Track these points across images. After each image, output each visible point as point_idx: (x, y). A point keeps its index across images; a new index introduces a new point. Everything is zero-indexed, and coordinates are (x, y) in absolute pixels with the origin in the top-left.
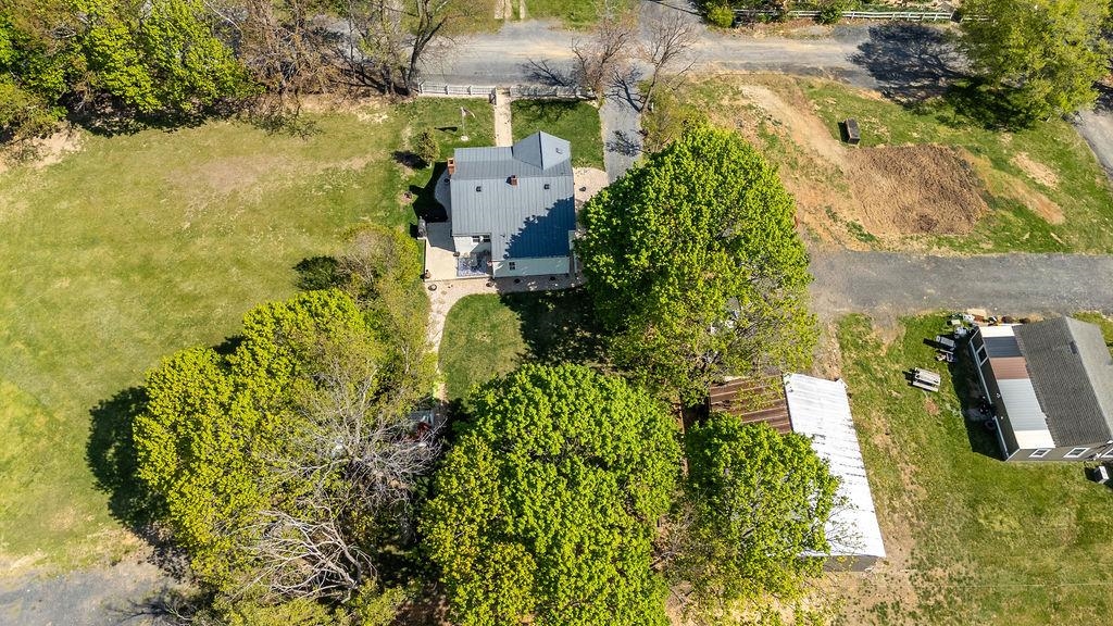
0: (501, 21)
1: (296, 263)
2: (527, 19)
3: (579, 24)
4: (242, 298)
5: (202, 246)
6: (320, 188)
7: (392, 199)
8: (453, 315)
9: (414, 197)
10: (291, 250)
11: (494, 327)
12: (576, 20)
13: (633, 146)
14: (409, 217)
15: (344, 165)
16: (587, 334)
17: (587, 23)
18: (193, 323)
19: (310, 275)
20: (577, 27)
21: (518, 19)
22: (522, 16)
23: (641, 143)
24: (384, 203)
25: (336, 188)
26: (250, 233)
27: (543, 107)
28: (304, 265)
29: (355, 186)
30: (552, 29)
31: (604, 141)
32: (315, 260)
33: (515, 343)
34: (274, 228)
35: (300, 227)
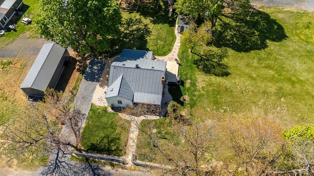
1: (230, 76)
4: (248, 65)
5: (272, 88)
6: (225, 111)
7: (192, 100)
8: (170, 50)
9: (181, 99)
10: (233, 81)
11: (156, 45)
14: (184, 90)
16: (125, 40)
18: (264, 59)
19: (224, 70)
24: (195, 98)
25: (217, 109)
26: (252, 91)
27: (108, 148)
28: (227, 74)
29: (209, 109)
31: (85, 120)
32: (222, 76)
33: (150, 40)
34: (242, 93)
35: (231, 91)
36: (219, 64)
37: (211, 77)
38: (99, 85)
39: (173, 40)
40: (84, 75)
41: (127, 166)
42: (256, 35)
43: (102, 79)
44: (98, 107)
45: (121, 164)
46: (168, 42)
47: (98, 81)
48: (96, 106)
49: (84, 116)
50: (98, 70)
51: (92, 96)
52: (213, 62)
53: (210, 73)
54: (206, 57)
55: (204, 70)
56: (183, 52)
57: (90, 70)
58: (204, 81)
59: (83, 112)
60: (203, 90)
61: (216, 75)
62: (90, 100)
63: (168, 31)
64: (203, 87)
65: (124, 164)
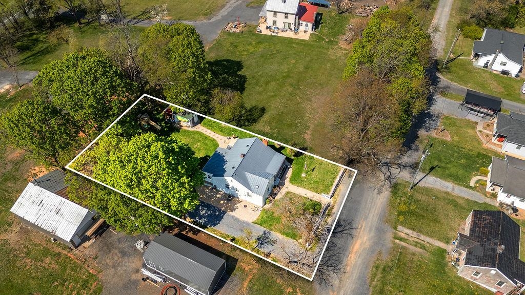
0: (396, 228)
1: (266, 108)
2: (395, 243)
3: (380, 270)
4: (260, 94)
10: (272, 108)
11: (199, 150)
12: (384, 270)
13: (262, 244)
15: (309, 132)
17: (379, 275)
18: (257, 82)
19: (258, 110)
20: (377, 267)
21: (395, 238)
22: (397, 241)
23: (262, 250)
25: (296, 127)
28: (263, 109)
30: (380, 253)
31: (272, 232)
35: (282, 113)
36: (250, 110)
37: (261, 120)
38: (230, 213)
39: (200, 135)
40: (208, 226)
41: (332, 203)
42: (228, 78)
43: (224, 208)
44: (260, 218)
45: (329, 208)
46: (200, 139)
47: (224, 213)
48: (258, 219)
49: (266, 232)
50: (209, 209)
51: (243, 222)
52: (245, 114)
53: (257, 120)
54: (236, 117)
55: (251, 123)
56: (221, 131)
57: (205, 219)
58: (264, 126)
59: (261, 233)
60: (274, 130)
61: (261, 116)
62: (248, 224)
63: (184, 135)
64: (271, 129)
65: (329, 206)
